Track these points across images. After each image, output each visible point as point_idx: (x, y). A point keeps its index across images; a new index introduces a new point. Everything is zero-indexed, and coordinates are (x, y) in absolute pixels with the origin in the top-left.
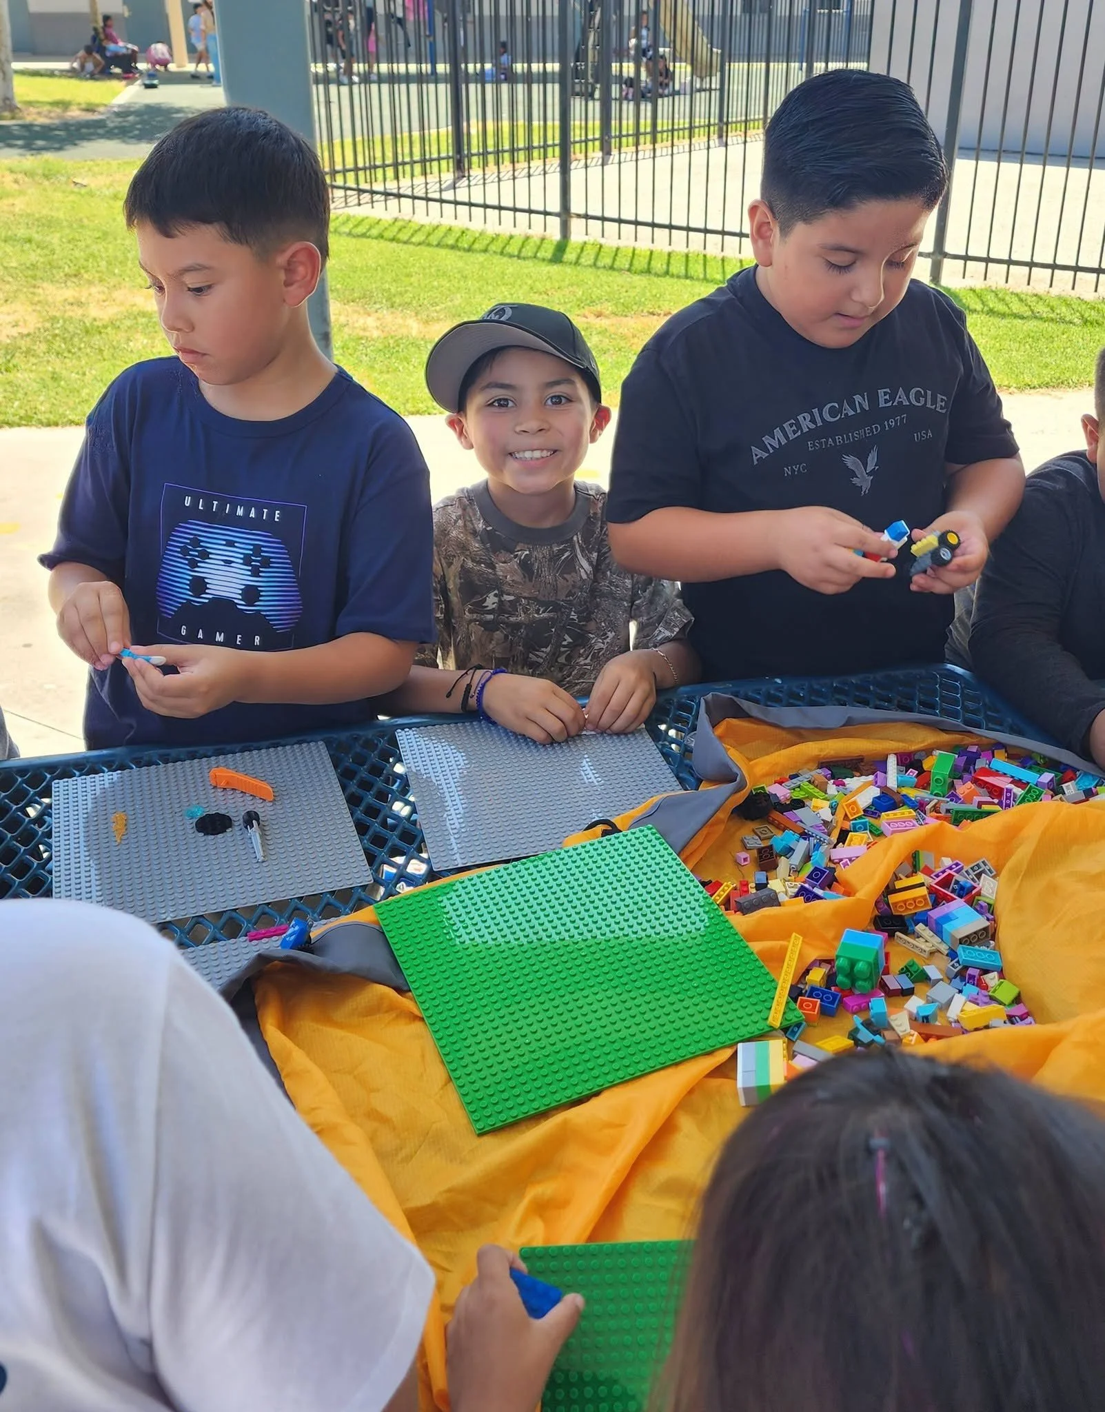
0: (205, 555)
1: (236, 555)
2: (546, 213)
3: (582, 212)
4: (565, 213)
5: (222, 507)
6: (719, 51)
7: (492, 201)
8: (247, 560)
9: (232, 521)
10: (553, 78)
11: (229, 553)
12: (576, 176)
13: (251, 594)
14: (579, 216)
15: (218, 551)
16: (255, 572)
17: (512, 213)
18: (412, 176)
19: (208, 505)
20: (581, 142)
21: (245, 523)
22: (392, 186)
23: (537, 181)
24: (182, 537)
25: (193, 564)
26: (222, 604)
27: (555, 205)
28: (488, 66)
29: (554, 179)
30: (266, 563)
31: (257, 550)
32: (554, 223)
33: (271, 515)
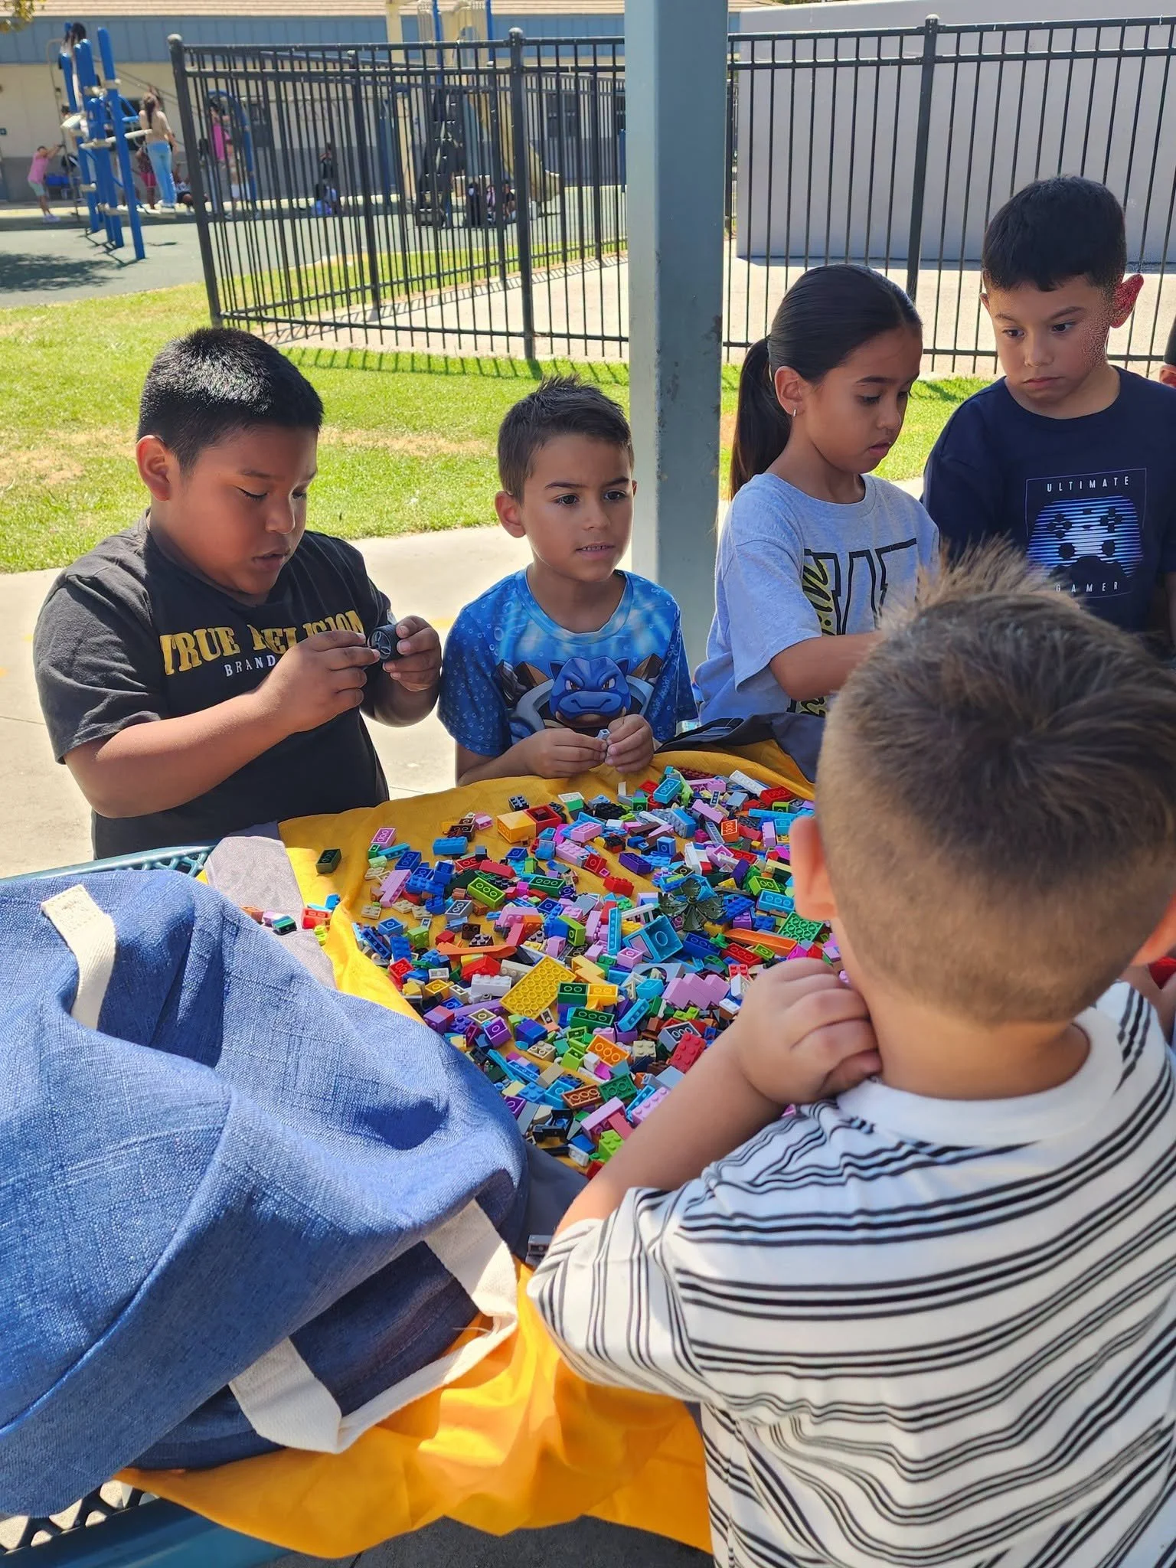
0: (1068, 526)
1: (1094, 519)
2: (508, 334)
3: (546, 330)
4: (529, 334)
5: (1076, 485)
6: (557, 175)
7: (451, 324)
8: (1103, 521)
9: (1088, 494)
10: (377, 210)
11: (1086, 520)
12: (538, 291)
13: (1108, 547)
14: (543, 335)
15: (1079, 520)
16: (1111, 530)
17: (472, 336)
18: (334, 308)
19: (1066, 486)
20: (418, 279)
21: (1099, 492)
22: (327, 316)
23: (498, 297)
24: (1047, 516)
25: (1061, 535)
26: (1089, 560)
27: (518, 326)
28: (312, 200)
29: (516, 295)
30: (1119, 519)
31: (1112, 511)
32: (518, 344)
33: (1120, 481)
